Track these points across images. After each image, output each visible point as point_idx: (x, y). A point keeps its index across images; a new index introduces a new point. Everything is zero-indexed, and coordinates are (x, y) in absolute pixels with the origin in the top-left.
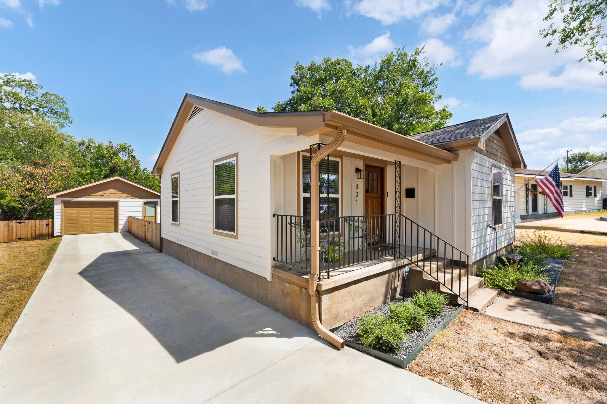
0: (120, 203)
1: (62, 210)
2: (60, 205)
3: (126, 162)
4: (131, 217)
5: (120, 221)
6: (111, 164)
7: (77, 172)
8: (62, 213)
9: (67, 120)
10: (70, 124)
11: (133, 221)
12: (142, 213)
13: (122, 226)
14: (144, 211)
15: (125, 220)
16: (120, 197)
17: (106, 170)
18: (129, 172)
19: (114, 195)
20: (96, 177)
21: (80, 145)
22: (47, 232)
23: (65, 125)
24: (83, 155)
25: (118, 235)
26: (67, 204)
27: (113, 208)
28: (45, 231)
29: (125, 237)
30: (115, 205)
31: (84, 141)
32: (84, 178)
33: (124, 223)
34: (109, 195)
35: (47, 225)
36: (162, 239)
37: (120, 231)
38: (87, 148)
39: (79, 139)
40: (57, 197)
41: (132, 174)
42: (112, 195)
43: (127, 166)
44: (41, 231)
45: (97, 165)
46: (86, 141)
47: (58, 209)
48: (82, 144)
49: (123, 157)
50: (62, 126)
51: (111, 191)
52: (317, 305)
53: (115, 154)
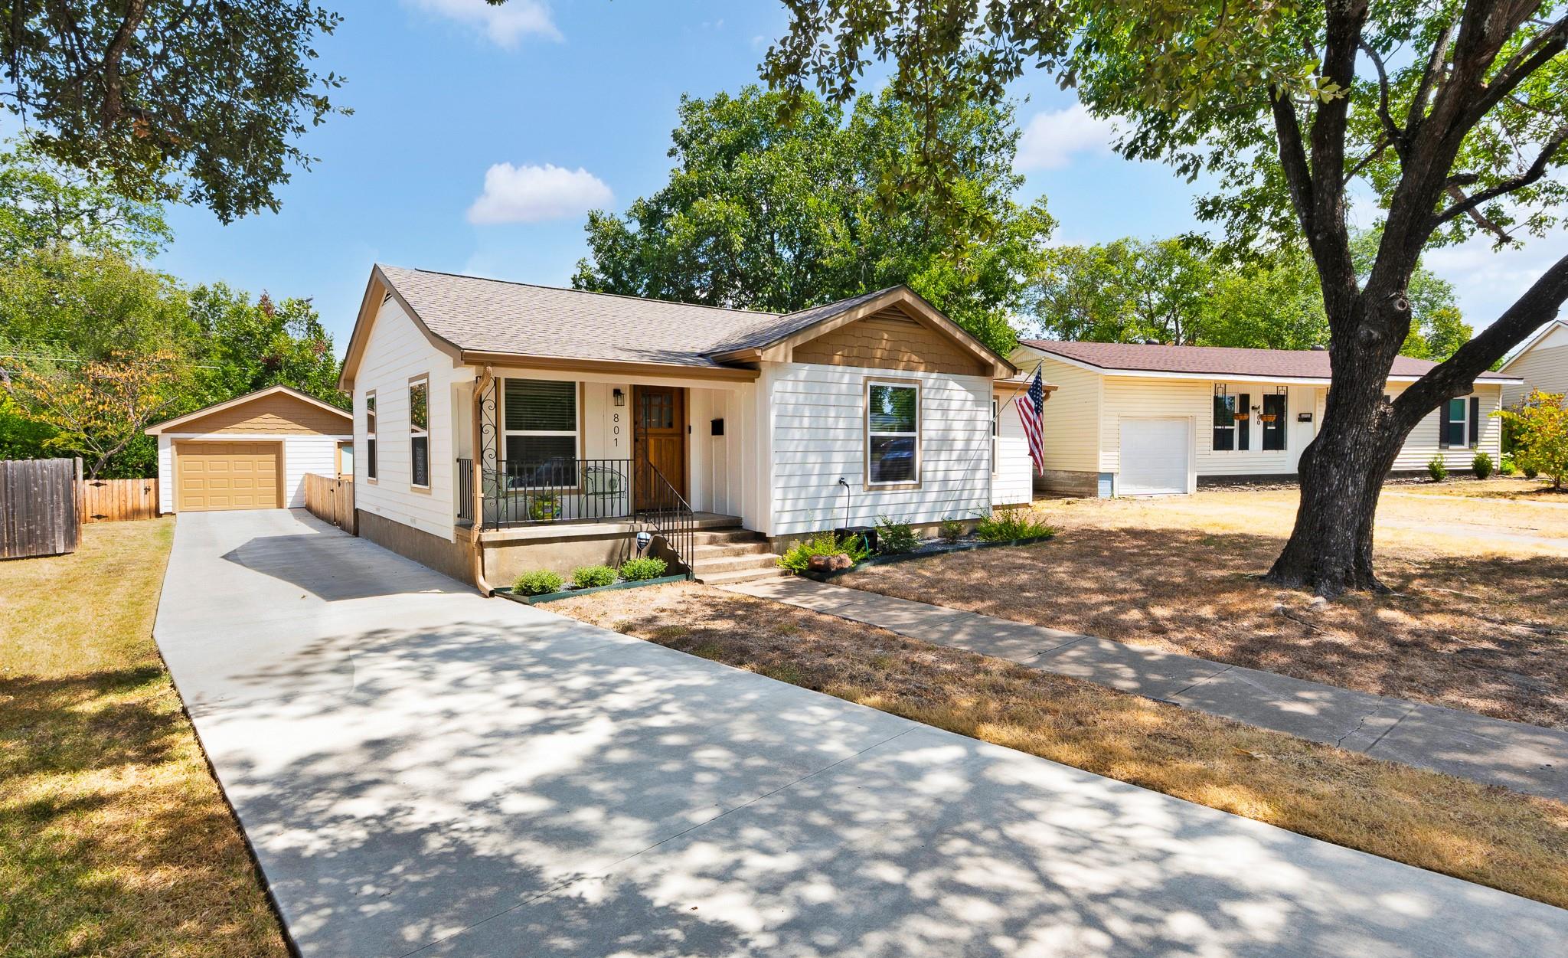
0: (287, 444)
1: (172, 459)
2: (169, 450)
3: (300, 347)
4: (310, 475)
5: (288, 483)
6: (266, 353)
7: (194, 374)
8: (173, 465)
9: (160, 235)
10: (167, 246)
11: (314, 484)
12: (332, 466)
13: (293, 494)
14: (339, 461)
15: (299, 483)
16: (287, 431)
17: (258, 366)
18: (307, 371)
19: (275, 426)
20: (235, 384)
21: (195, 299)
22: (147, 506)
23: (158, 249)
24: (202, 325)
25: (285, 512)
26: (183, 447)
27: (273, 457)
28: (145, 502)
29: (298, 517)
30: (276, 448)
31: (203, 288)
32: (209, 387)
33: (296, 489)
34: (264, 426)
35: (147, 490)
36: (356, 511)
37: (288, 506)
38: (211, 306)
39: (192, 286)
40: (164, 431)
41: (314, 373)
42: (268, 426)
43: (303, 357)
44: (136, 503)
45: (236, 357)
46: (210, 289)
47: (166, 457)
48: (199, 296)
49: (296, 333)
50: (152, 252)
51: (268, 419)
52: (479, 559)
53: (277, 326)
